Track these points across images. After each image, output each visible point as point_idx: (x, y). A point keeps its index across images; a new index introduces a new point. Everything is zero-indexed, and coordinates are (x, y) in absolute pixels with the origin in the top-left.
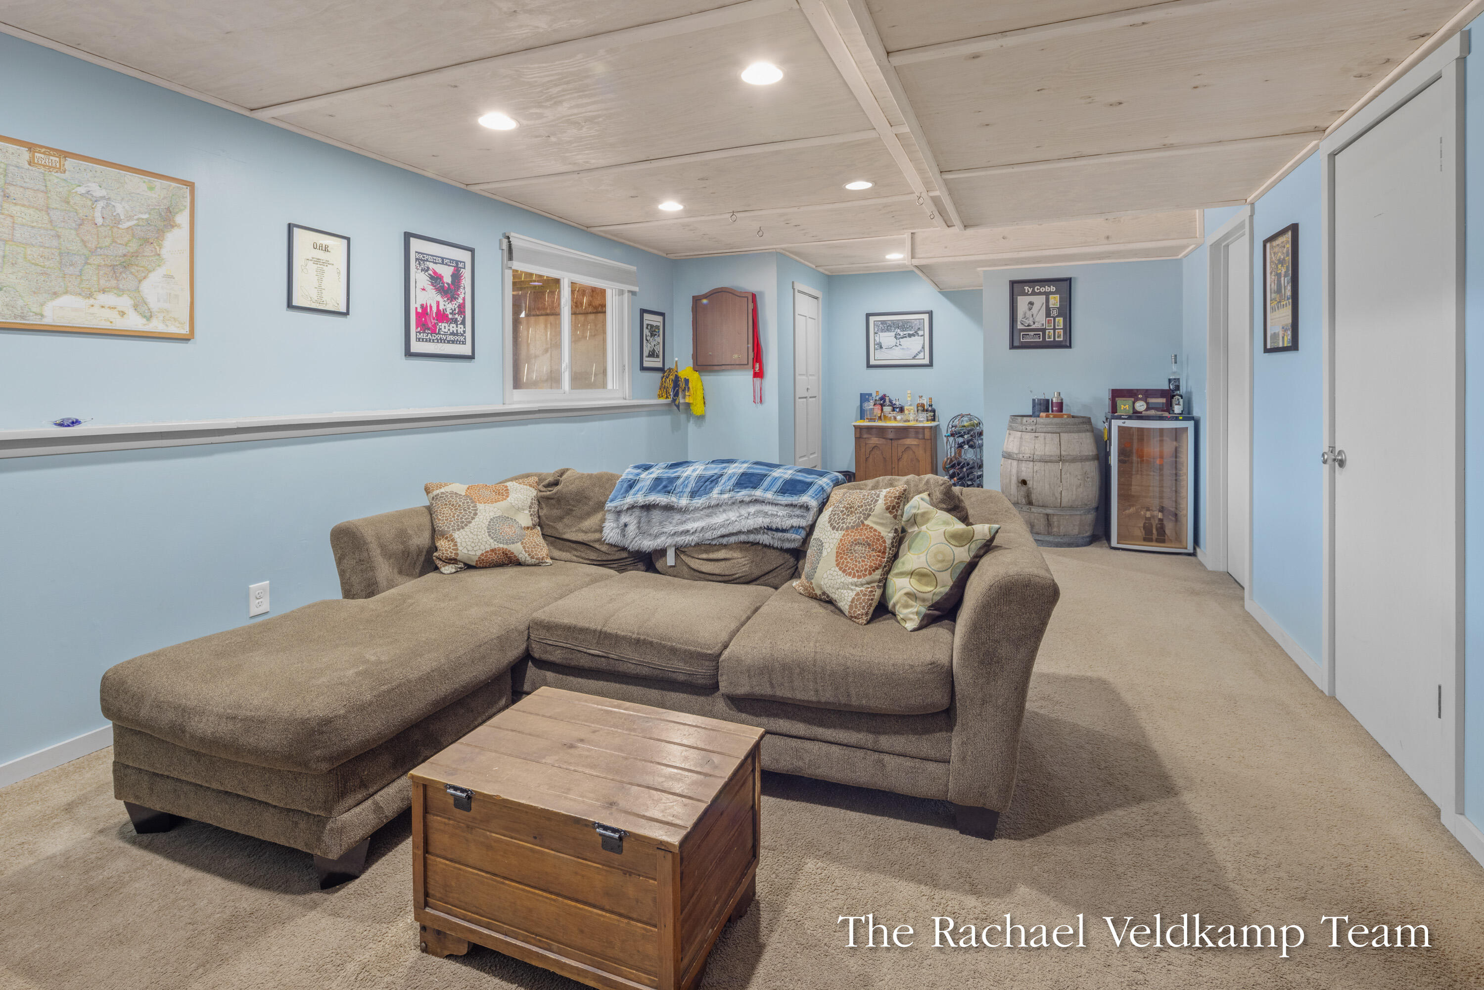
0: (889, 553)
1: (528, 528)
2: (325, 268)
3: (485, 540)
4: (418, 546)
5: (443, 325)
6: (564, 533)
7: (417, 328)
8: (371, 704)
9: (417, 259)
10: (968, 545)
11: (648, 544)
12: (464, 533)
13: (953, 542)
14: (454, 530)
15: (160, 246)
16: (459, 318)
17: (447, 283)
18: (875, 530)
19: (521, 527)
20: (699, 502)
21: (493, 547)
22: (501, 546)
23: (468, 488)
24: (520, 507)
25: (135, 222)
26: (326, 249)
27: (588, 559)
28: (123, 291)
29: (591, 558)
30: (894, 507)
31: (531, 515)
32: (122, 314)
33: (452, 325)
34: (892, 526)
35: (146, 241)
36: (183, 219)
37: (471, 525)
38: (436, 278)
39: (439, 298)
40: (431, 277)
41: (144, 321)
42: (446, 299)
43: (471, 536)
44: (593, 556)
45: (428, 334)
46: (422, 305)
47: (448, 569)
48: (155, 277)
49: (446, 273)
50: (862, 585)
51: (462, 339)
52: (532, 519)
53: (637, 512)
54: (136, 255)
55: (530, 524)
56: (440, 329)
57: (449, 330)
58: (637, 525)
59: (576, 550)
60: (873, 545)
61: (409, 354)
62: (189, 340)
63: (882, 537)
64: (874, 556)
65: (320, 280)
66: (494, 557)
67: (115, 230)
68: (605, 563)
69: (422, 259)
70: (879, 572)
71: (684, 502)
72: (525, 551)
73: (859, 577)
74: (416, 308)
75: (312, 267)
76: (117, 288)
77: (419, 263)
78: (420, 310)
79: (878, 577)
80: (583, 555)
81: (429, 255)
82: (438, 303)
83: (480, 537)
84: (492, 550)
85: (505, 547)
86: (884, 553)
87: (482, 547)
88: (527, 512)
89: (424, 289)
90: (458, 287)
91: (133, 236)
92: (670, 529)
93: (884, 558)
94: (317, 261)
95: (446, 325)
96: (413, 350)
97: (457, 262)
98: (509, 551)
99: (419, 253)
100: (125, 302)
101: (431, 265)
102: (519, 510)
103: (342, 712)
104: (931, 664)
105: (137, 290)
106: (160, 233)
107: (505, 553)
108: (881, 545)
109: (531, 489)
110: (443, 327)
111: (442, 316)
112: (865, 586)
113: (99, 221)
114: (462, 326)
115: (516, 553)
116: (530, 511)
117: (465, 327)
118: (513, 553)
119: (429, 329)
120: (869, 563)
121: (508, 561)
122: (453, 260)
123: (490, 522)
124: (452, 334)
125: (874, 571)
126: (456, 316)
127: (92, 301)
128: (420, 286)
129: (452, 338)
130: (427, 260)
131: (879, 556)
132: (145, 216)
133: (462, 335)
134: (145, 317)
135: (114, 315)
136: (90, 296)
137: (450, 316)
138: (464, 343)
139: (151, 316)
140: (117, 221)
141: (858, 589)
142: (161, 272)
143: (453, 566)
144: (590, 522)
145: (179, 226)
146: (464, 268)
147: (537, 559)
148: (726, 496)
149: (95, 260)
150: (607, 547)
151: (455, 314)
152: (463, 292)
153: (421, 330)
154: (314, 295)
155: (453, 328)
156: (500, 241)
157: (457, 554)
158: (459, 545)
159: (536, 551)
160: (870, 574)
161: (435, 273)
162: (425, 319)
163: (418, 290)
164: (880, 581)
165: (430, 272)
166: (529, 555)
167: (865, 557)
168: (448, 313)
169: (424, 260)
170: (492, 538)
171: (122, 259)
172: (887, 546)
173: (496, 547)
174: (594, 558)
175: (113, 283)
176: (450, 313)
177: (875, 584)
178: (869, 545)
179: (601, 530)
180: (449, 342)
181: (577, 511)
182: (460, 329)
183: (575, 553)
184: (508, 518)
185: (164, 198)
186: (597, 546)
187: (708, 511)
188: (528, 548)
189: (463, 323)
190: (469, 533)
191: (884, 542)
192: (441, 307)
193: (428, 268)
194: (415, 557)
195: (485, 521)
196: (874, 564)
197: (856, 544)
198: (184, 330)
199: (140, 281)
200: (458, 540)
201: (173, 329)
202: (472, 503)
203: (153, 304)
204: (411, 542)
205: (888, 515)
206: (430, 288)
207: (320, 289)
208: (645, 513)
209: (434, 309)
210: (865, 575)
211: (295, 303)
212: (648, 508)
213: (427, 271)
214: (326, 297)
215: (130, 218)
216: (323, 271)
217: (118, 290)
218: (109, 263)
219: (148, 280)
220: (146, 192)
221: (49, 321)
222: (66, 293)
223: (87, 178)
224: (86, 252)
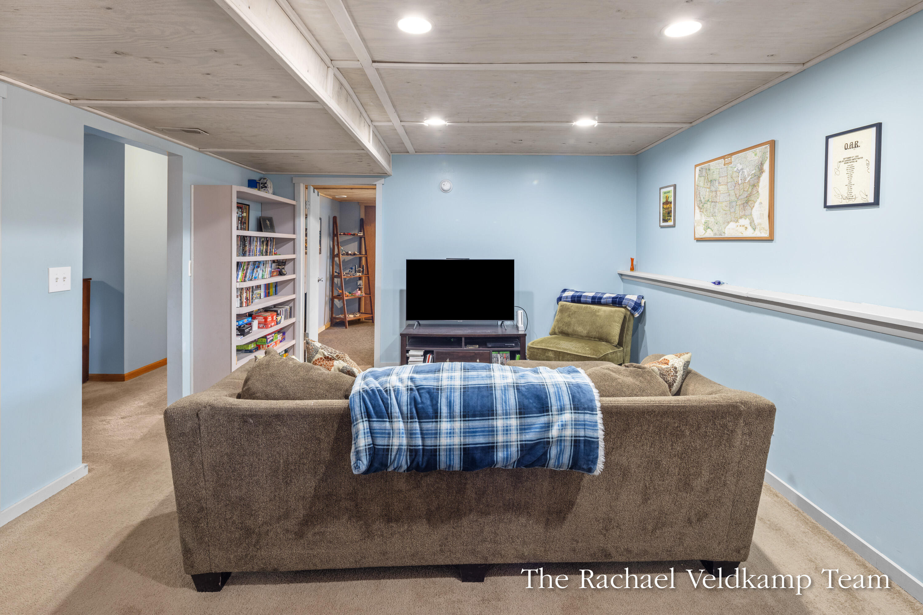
2: (855, 164)
15: (758, 186)
25: (751, 176)
26: (856, 145)
28: (747, 216)
32: (746, 228)
35: (754, 186)
36: (766, 166)
41: (752, 231)
48: (757, 205)
54: (750, 195)
65: (850, 177)
67: (744, 184)
75: (844, 168)
91: (750, 185)
94: (847, 160)
100: (747, 222)
105: (751, 214)
106: (758, 179)
113: (740, 182)
127: (738, 224)
132: (754, 171)
134: (753, 229)
135: (744, 229)
136: (737, 221)
139: (755, 228)
140: (745, 179)
142: (758, 202)
145: (764, 171)
149: (739, 203)
154: (844, 191)
171: (746, 199)
175: (744, 212)
185: (758, 158)
198: (767, 235)
199: (752, 209)
203: (756, 222)
207: (850, 185)
211: (829, 203)
214: (855, 191)
215: (749, 175)
216: (852, 168)
217: (745, 216)
218: (742, 202)
219: (754, 207)
220: (753, 157)
221: (726, 236)
222: (731, 221)
223: (737, 162)
224: (736, 199)
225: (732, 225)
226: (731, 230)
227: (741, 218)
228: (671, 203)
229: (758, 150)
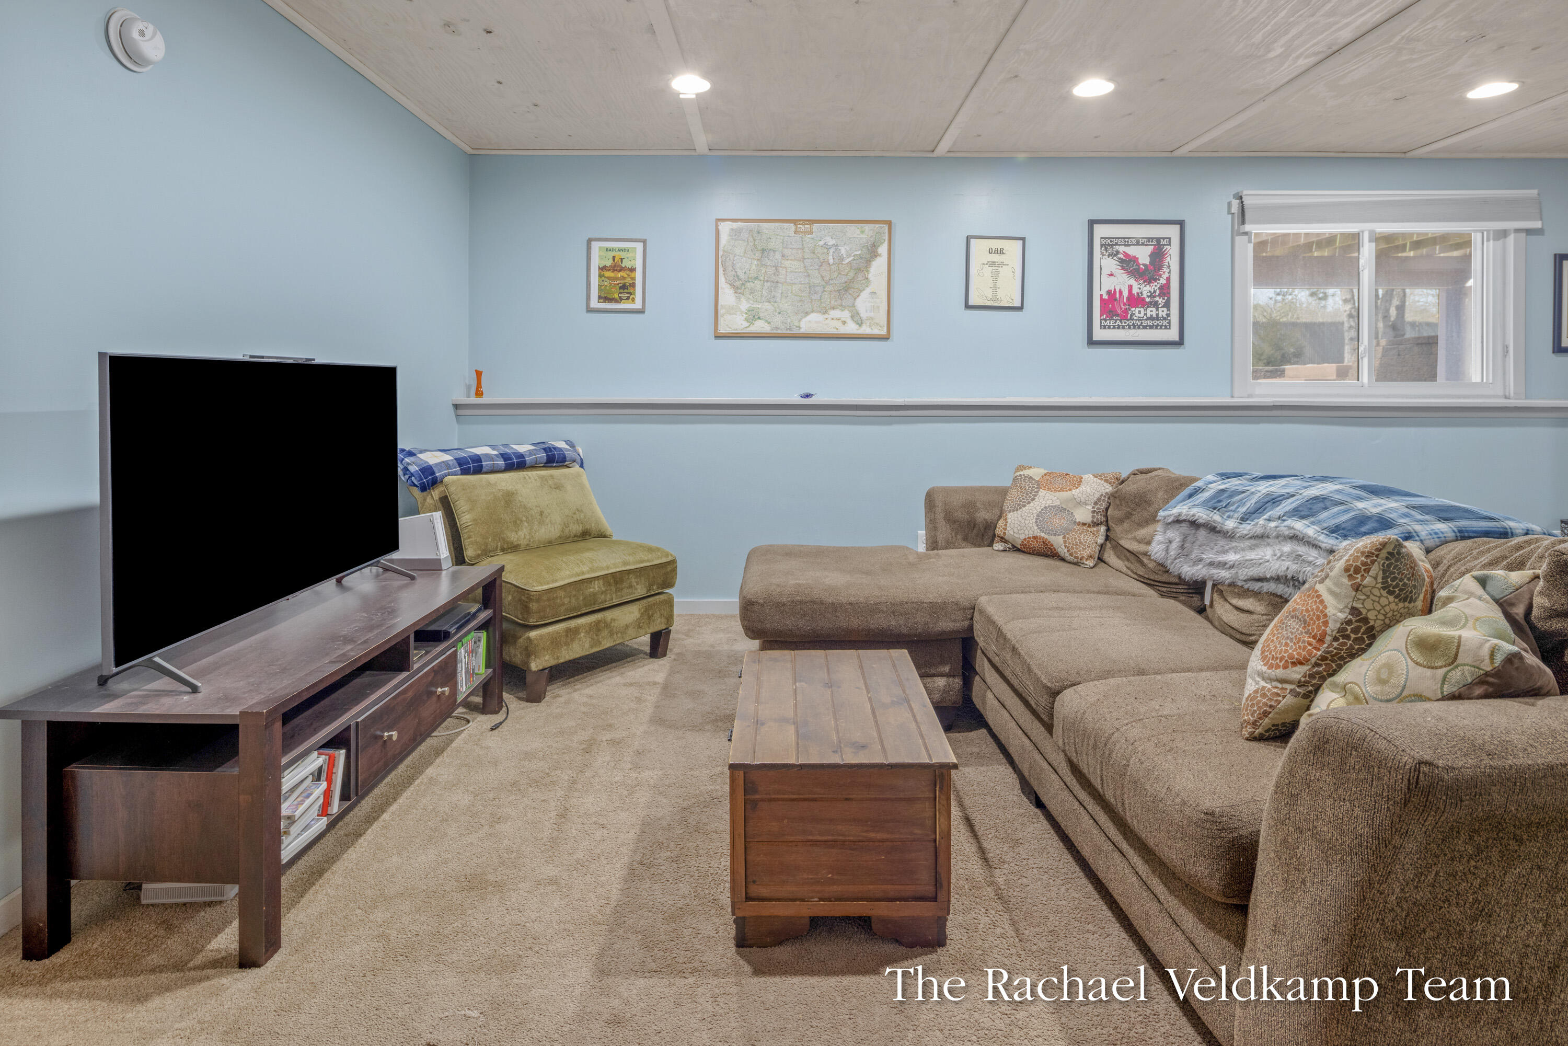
0: (1330, 645)
1: (1084, 524)
2: (1000, 269)
3: (1031, 525)
4: (985, 519)
5: (1137, 309)
6: (1121, 538)
7: (1101, 315)
8: (784, 605)
9: (1102, 245)
10: (1444, 670)
11: (1189, 571)
12: (1016, 515)
13: (1416, 655)
14: (1010, 511)
15: (868, 272)
16: (1161, 301)
17: (1144, 265)
18: (1322, 602)
19: (1075, 522)
20: (1246, 528)
21: (1036, 534)
22: (1043, 535)
23: (1045, 475)
24: (1083, 500)
25: (852, 258)
26: (1001, 252)
27: (1136, 574)
28: (845, 307)
29: (1138, 573)
30: (1357, 570)
31: (1094, 512)
32: (844, 323)
33: (1149, 309)
34: (1347, 601)
35: (859, 270)
36: (883, 250)
37: (1024, 509)
38: (1128, 264)
39: (1132, 282)
40: (1121, 261)
41: (857, 327)
42: (1141, 282)
43: (1020, 519)
44: (1141, 571)
45: (1116, 321)
46: (1109, 292)
47: (998, 546)
48: (865, 295)
49: (1143, 255)
50: (1271, 680)
51: (1165, 323)
52: (1093, 517)
53: (1184, 528)
54: (852, 280)
55: (1089, 519)
56: (1133, 315)
57: (1145, 314)
58: (1180, 544)
59: (1128, 560)
60: (1309, 625)
61: (1091, 342)
62: (888, 338)
63: (1326, 616)
64: (1304, 641)
65: (995, 280)
66: (1035, 544)
67: (840, 265)
68: (1152, 583)
69: (1109, 245)
70: (1304, 669)
71: (1230, 524)
72: (1065, 546)
73: (1271, 667)
74: (1101, 295)
75: (988, 270)
76: (841, 305)
77: (1106, 249)
78: (1105, 297)
79: (1297, 677)
80: (1132, 567)
81: (1118, 238)
82: (1130, 287)
83: (1027, 522)
84: (1035, 538)
85: (1046, 536)
86: (1321, 641)
87: (1026, 532)
88: (1090, 507)
89: (1111, 275)
90: (1160, 267)
91: (851, 268)
92: (1209, 556)
93: (1318, 650)
94: (992, 264)
95: (1142, 309)
96: (1095, 338)
97: (1158, 240)
98: (1049, 542)
99: (1105, 238)
100: (846, 315)
101: (1122, 249)
102: (1080, 504)
103: (761, 601)
104: (1206, 814)
105: (854, 305)
106: (868, 262)
107: (1045, 543)
108: (1319, 627)
109: (1105, 484)
110: (1138, 312)
111: (1135, 300)
112: (1274, 684)
113: (831, 261)
114: (1165, 309)
115: (1055, 546)
116: (1093, 507)
117: (1169, 310)
118: (1052, 545)
119: (1117, 315)
120: (1293, 651)
121: (1047, 552)
122: (1153, 239)
123: (1042, 510)
124: (1151, 318)
125: (1294, 664)
126: (1157, 299)
127: (826, 316)
128: (1106, 272)
129: (1150, 323)
130: (1117, 244)
131: (1310, 644)
132: (859, 252)
133: (1165, 319)
134: (858, 324)
135: (838, 324)
136: (826, 312)
137: (1148, 300)
138: (1168, 327)
139: (862, 323)
140: (842, 259)
141: (1263, 683)
142: (868, 290)
143: (1003, 544)
144: (1143, 532)
145: (880, 255)
146: (1170, 244)
147: (1075, 557)
148: (1273, 524)
149: (829, 288)
150: (1155, 564)
151: (1155, 297)
152: (1168, 270)
153: (1107, 317)
154: (989, 293)
155: (1152, 311)
156: (1229, 204)
157: (1005, 533)
158: (1008, 525)
159: (1077, 549)
160: (1285, 667)
161: (1126, 255)
162: (1113, 305)
163: (1104, 276)
164: (1300, 684)
165: (1121, 256)
166: (1068, 551)
167: (1291, 641)
168: (1145, 296)
169: (1113, 245)
170: (1037, 526)
171: (844, 285)
172: (1329, 632)
173: (1038, 534)
174: (1142, 574)
175: (839, 302)
176: (1148, 296)
177: (1289, 687)
178: (1305, 621)
179: (1149, 543)
180: (1145, 327)
181: (1136, 517)
182: (1162, 312)
183: (1126, 563)
184: (1065, 509)
185: (871, 237)
186: (1145, 560)
187: (1253, 542)
188: (1069, 543)
189: (1167, 305)
190: (1019, 516)
191: (1326, 623)
192: (1135, 291)
193: (1118, 252)
194: (982, 529)
195: (1038, 508)
196: (1298, 654)
197: (1292, 617)
198: (883, 332)
199: (855, 299)
200: (1009, 521)
201: (876, 331)
202: (1037, 488)
203: (864, 315)
204: (978, 515)
205: (1345, 580)
206: (1119, 273)
207: (995, 288)
208: (1193, 531)
209: (1126, 294)
210: (1278, 667)
211: (971, 303)
212: (1194, 524)
213: (1116, 255)
214: (1001, 294)
215: (849, 256)
216: (998, 272)
217: (842, 307)
218: (836, 288)
219: (860, 297)
220: (859, 235)
221: (802, 331)
222: (812, 312)
223: (825, 236)
224: (824, 283)
225: (813, 317)
226: (812, 322)
227: (833, 308)
228: (633, 270)
229: (867, 227)
